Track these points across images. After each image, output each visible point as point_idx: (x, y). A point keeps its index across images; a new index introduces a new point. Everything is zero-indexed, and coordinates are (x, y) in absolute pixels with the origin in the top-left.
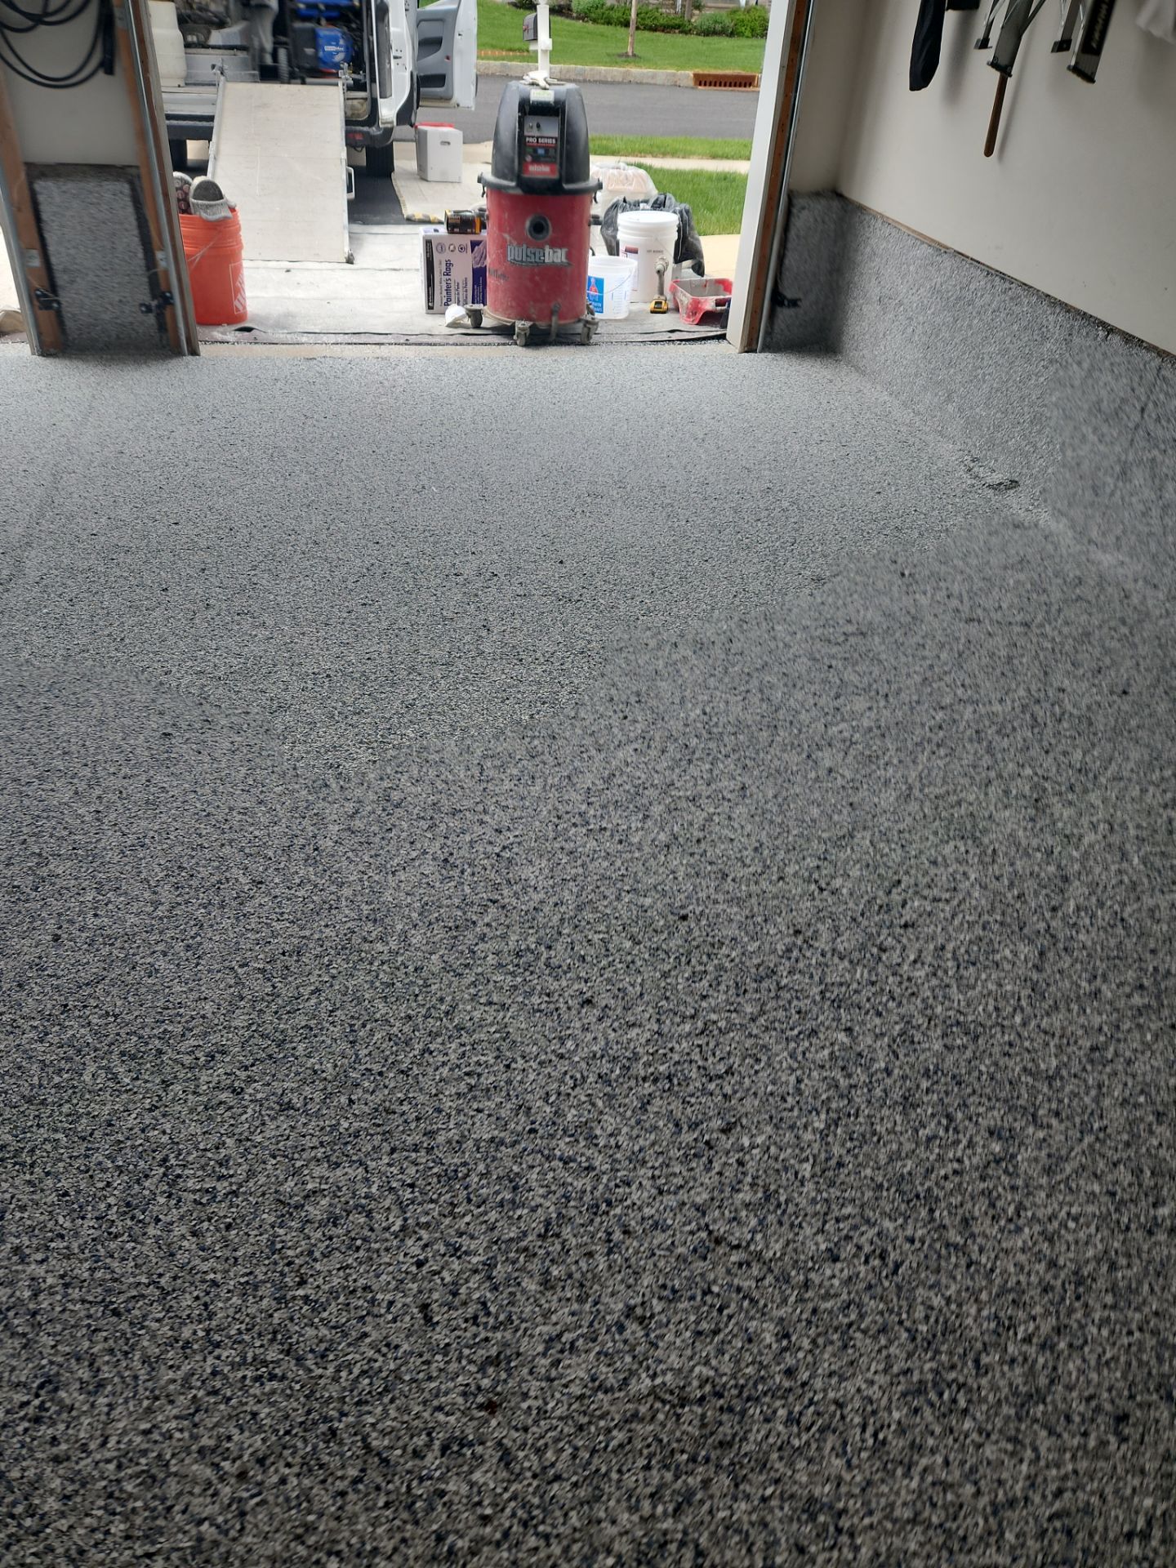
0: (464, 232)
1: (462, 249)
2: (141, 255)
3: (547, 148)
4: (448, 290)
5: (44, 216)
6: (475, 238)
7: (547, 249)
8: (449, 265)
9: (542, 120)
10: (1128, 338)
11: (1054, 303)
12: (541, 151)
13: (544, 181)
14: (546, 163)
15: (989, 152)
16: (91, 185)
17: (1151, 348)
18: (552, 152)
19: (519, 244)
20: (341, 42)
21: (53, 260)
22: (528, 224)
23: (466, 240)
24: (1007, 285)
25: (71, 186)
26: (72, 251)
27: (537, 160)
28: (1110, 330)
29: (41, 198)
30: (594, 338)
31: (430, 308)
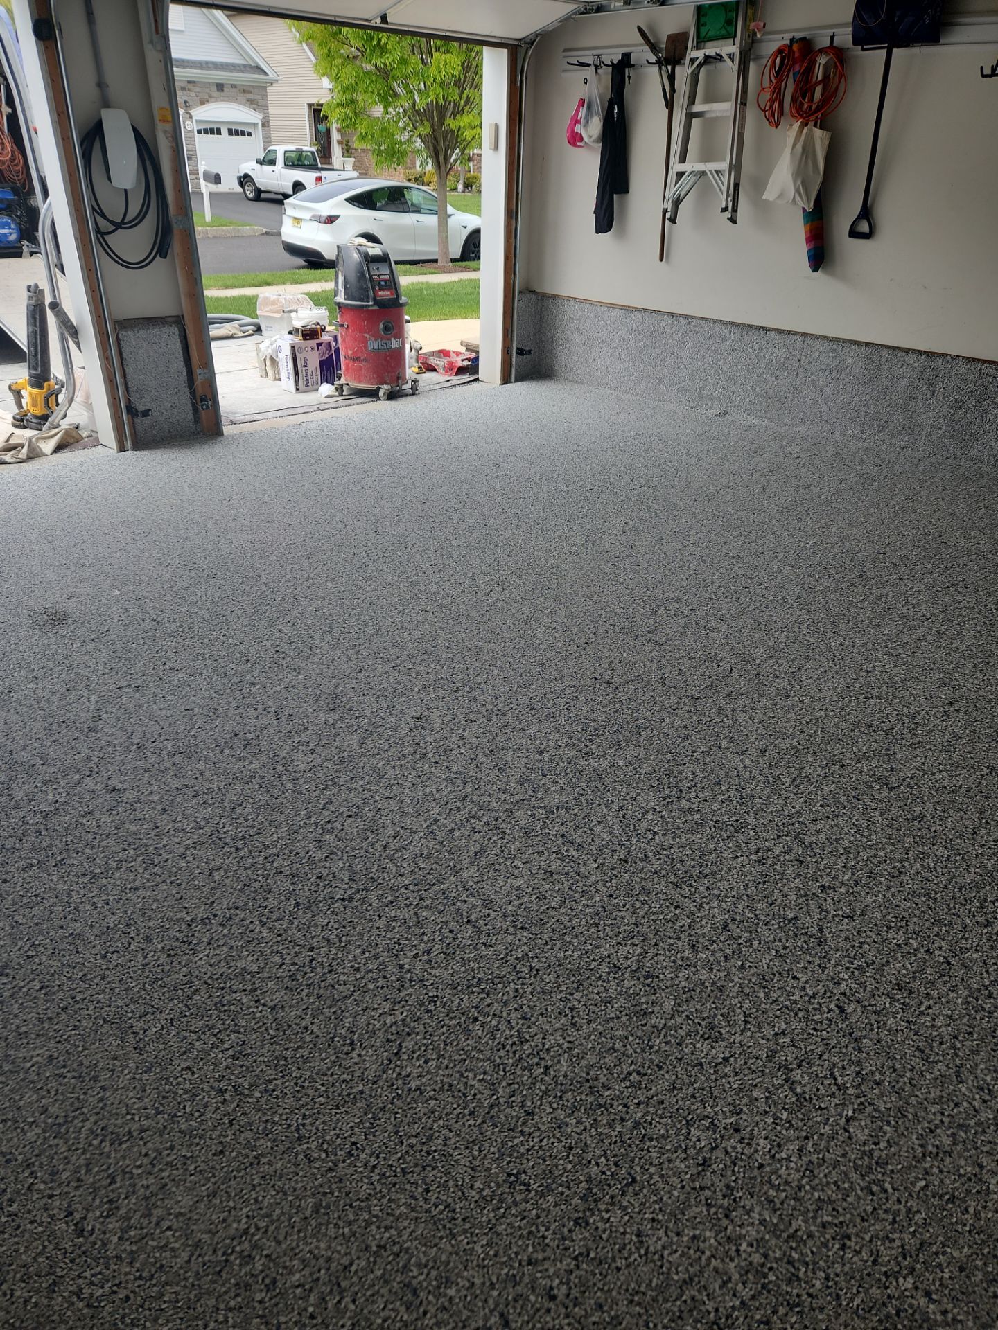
0: (312, 338)
1: (312, 349)
2: (185, 374)
3: (385, 281)
4: (307, 377)
5: (125, 356)
6: (318, 341)
7: (393, 341)
8: (306, 360)
9: (379, 265)
10: (781, 332)
11: (726, 323)
12: (383, 283)
13: (389, 300)
14: (387, 290)
15: (661, 259)
16: (156, 330)
17: (796, 333)
18: (388, 283)
19: (376, 339)
20: (13, 226)
21: (130, 385)
22: (381, 326)
23: (313, 343)
24: (689, 320)
25: (143, 333)
26: (142, 377)
27: (381, 289)
28: (767, 330)
29: (123, 343)
30: (420, 390)
31: (298, 389)
